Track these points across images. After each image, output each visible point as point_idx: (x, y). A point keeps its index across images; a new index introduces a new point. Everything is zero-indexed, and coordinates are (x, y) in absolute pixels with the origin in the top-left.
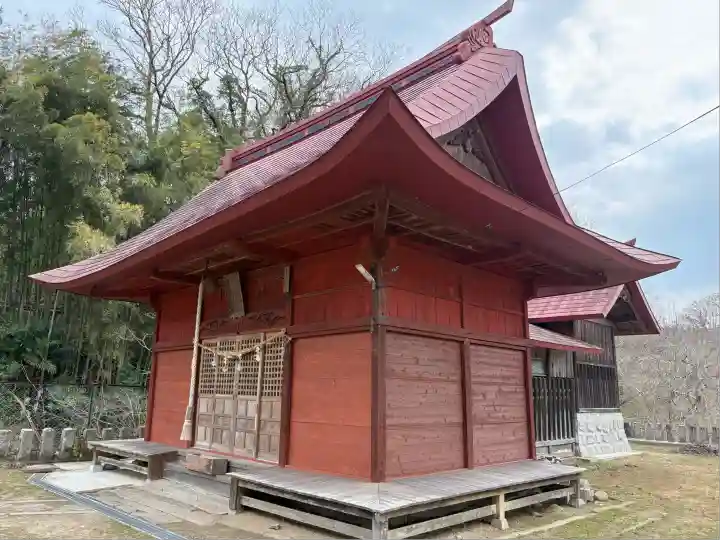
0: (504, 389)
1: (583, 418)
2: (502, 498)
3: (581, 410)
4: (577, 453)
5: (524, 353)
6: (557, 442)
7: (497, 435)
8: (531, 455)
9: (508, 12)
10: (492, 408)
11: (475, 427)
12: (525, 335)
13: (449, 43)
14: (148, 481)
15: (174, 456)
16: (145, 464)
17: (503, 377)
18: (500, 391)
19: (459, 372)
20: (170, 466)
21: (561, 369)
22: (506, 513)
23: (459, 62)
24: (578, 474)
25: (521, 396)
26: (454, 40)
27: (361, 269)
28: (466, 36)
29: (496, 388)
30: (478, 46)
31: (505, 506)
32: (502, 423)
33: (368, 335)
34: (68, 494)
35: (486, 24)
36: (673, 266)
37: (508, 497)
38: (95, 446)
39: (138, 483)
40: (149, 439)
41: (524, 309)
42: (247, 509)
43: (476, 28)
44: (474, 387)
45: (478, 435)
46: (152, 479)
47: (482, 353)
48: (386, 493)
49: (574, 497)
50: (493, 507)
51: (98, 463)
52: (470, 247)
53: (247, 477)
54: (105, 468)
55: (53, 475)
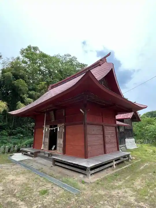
0: (112, 135)
1: (127, 140)
2: (114, 161)
3: (126, 138)
4: (126, 148)
5: (116, 127)
6: (122, 146)
7: (111, 146)
8: (118, 150)
9: (110, 55)
10: (110, 140)
11: (106, 144)
12: (115, 123)
13: (97, 61)
14: (34, 158)
15: (39, 152)
16: (33, 154)
17: (112, 133)
18: (111, 136)
19: (103, 132)
20: (38, 154)
21: (122, 130)
22: (115, 164)
23: (100, 65)
24: (129, 154)
25: (115, 137)
26: (98, 61)
27: (81, 110)
28: (101, 60)
29: (110, 135)
30: (103, 62)
31: (115, 163)
32: (112, 143)
33: (83, 125)
34: (16, 161)
35: (105, 57)
36: (146, 107)
37: (115, 161)
38: (22, 150)
39: (31, 158)
40: (33, 148)
41: (115, 118)
42: (56, 165)
43: (103, 58)
44: (106, 135)
45: (107, 146)
46: (34, 157)
47: (107, 128)
48: (89, 162)
49: (129, 159)
50: (112, 163)
51: (23, 153)
52: (104, 105)
53: (56, 158)
54: (24, 154)
55: (13, 156)
